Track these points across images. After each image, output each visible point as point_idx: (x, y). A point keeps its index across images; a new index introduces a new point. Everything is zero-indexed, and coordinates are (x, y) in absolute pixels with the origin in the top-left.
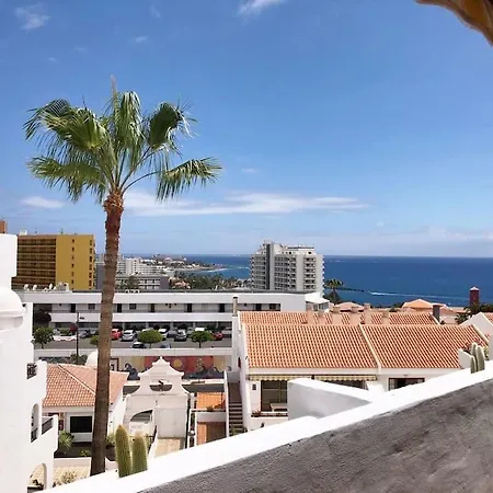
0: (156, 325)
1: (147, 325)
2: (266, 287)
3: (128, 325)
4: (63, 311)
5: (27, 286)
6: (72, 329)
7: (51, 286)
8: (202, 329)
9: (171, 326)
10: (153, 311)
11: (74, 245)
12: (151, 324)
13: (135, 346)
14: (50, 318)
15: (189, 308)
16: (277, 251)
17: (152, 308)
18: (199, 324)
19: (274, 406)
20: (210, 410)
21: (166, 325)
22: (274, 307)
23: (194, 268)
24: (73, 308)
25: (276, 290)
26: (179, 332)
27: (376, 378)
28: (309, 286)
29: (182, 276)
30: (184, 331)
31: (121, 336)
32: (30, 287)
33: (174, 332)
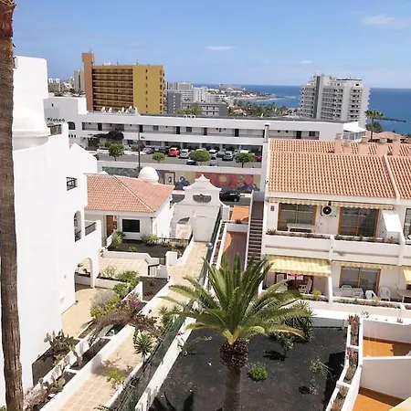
0: (207, 147)
1: (201, 146)
2: (313, 116)
3: (185, 146)
4: (132, 131)
5: (104, 108)
6: (140, 146)
7: (123, 109)
8: (247, 152)
9: (221, 147)
10: (205, 134)
11: (147, 75)
12: (204, 145)
13: (188, 163)
14: (122, 136)
15: (237, 133)
16: (326, 83)
17: (205, 132)
18: (244, 147)
19: (290, 226)
20: (238, 222)
21: (217, 147)
22: (313, 134)
23: (252, 97)
24: (141, 128)
25: (323, 119)
26: (227, 153)
27: (393, 208)
28: (353, 116)
29: (240, 104)
30: (230, 152)
31: (179, 154)
32: (107, 110)
33: (223, 153)
